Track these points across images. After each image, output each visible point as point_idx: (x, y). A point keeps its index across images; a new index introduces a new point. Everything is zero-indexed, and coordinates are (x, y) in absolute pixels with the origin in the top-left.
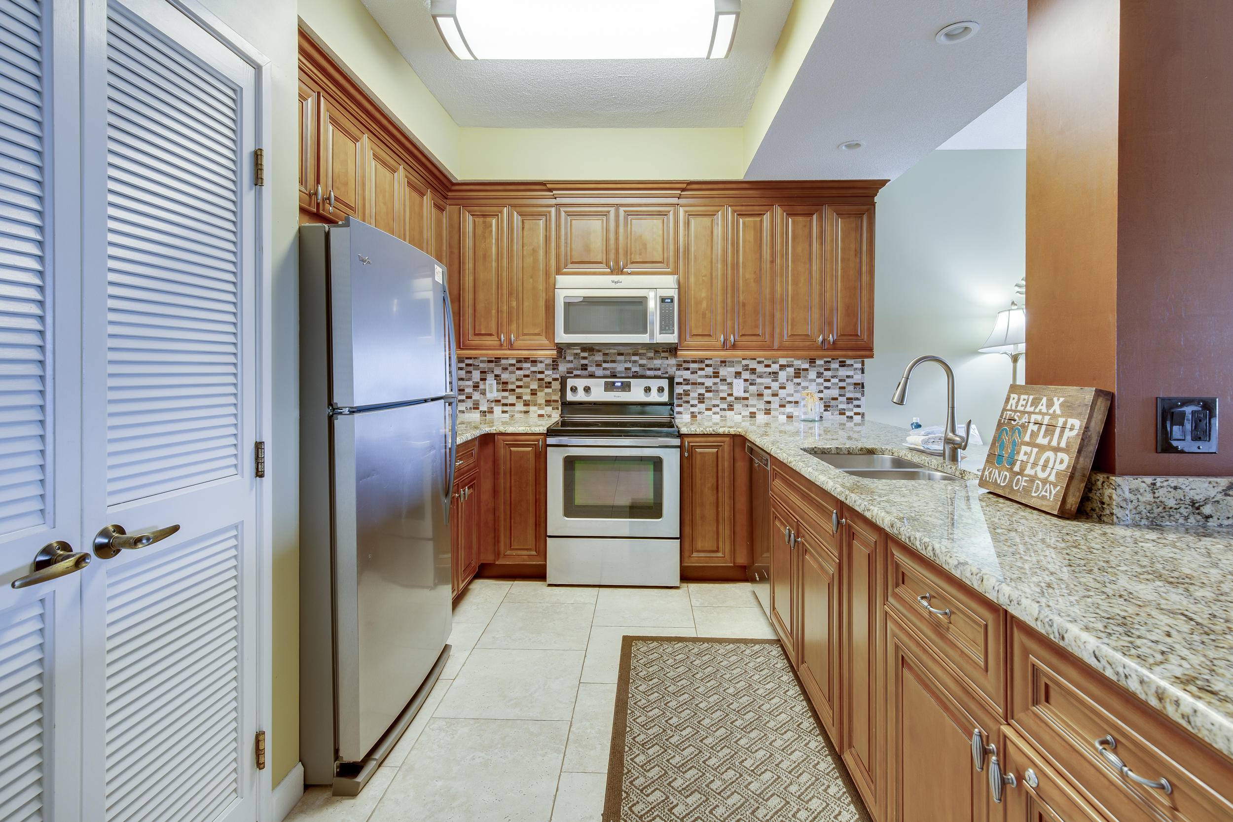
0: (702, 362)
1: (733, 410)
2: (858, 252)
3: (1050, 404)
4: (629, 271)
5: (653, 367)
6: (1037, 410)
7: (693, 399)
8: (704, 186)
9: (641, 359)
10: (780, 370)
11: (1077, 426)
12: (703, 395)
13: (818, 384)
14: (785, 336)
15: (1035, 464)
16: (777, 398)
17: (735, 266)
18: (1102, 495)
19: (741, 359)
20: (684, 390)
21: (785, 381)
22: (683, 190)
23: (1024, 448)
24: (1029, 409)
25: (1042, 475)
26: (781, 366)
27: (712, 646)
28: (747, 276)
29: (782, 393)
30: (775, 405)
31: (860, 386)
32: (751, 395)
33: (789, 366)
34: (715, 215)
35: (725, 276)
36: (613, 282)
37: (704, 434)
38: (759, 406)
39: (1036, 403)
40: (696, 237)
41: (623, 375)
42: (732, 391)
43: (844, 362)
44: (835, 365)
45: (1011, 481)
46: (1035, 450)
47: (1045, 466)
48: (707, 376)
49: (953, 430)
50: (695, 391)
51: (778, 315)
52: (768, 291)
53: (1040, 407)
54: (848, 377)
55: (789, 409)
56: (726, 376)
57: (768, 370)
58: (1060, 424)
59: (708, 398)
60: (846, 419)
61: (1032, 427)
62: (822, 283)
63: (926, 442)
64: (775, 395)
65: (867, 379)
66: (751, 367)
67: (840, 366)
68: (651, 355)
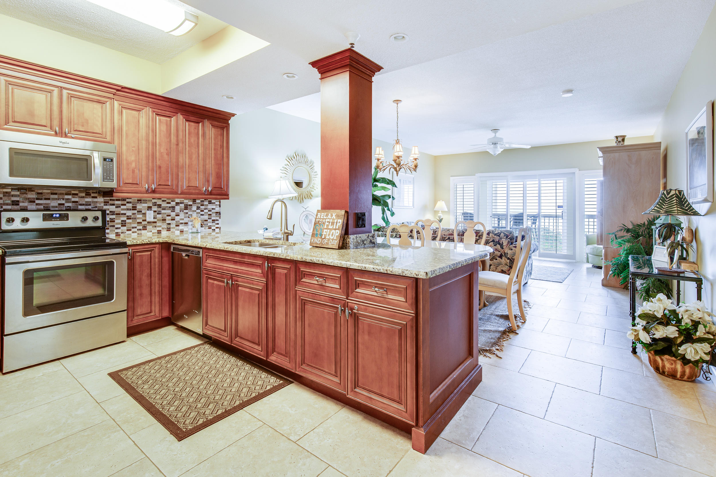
0: (124, 200)
1: (146, 229)
2: (222, 146)
3: (332, 216)
4: (73, 136)
5: (84, 203)
6: (328, 218)
7: (118, 224)
8: (133, 92)
9: (74, 197)
10: (176, 205)
11: (341, 222)
12: (125, 221)
13: (198, 213)
14: (185, 186)
15: (329, 235)
16: (174, 221)
17: (154, 144)
18: (347, 241)
19: (151, 199)
20: (110, 219)
21: (179, 212)
22: (118, 90)
23: (325, 230)
24: (325, 218)
25: (332, 238)
26: (176, 203)
27: (172, 357)
28: (162, 151)
29: (177, 218)
30: (173, 225)
31: (218, 213)
32: (158, 220)
33: (181, 203)
34: (141, 111)
35: (147, 148)
36: (60, 142)
37: (143, 244)
38: (163, 227)
39: (327, 215)
40: (127, 122)
41: (57, 209)
42: (146, 218)
43: (211, 201)
44: (206, 203)
45: (322, 241)
46: (329, 230)
47: (332, 235)
48: (128, 209)
49: (287, 229)
50: (119, 219)
51: (180, 174)
52: (174, 161)
53: (328, 217)
54: (213, 209)
55: (181, 227)
56: (141, 209)
57: (169, 205)
58: (336, 221)
59: (128, 223)
60: (212, 231)
61: (327, 223)
62: (204, 160)
63: (273, 235)
64: (173, 219)
65: (222, 210)
66: (158, 203)
67: (209, 203)
68: (84, 195)
